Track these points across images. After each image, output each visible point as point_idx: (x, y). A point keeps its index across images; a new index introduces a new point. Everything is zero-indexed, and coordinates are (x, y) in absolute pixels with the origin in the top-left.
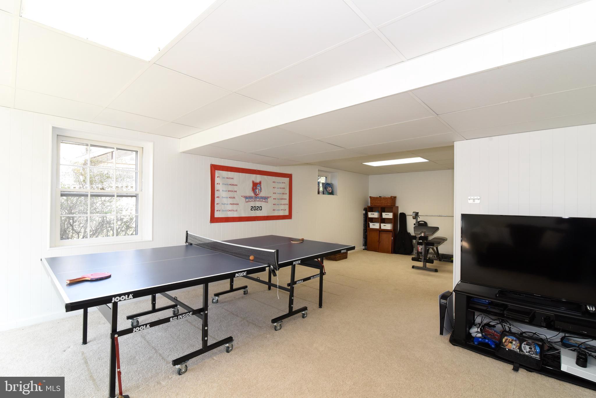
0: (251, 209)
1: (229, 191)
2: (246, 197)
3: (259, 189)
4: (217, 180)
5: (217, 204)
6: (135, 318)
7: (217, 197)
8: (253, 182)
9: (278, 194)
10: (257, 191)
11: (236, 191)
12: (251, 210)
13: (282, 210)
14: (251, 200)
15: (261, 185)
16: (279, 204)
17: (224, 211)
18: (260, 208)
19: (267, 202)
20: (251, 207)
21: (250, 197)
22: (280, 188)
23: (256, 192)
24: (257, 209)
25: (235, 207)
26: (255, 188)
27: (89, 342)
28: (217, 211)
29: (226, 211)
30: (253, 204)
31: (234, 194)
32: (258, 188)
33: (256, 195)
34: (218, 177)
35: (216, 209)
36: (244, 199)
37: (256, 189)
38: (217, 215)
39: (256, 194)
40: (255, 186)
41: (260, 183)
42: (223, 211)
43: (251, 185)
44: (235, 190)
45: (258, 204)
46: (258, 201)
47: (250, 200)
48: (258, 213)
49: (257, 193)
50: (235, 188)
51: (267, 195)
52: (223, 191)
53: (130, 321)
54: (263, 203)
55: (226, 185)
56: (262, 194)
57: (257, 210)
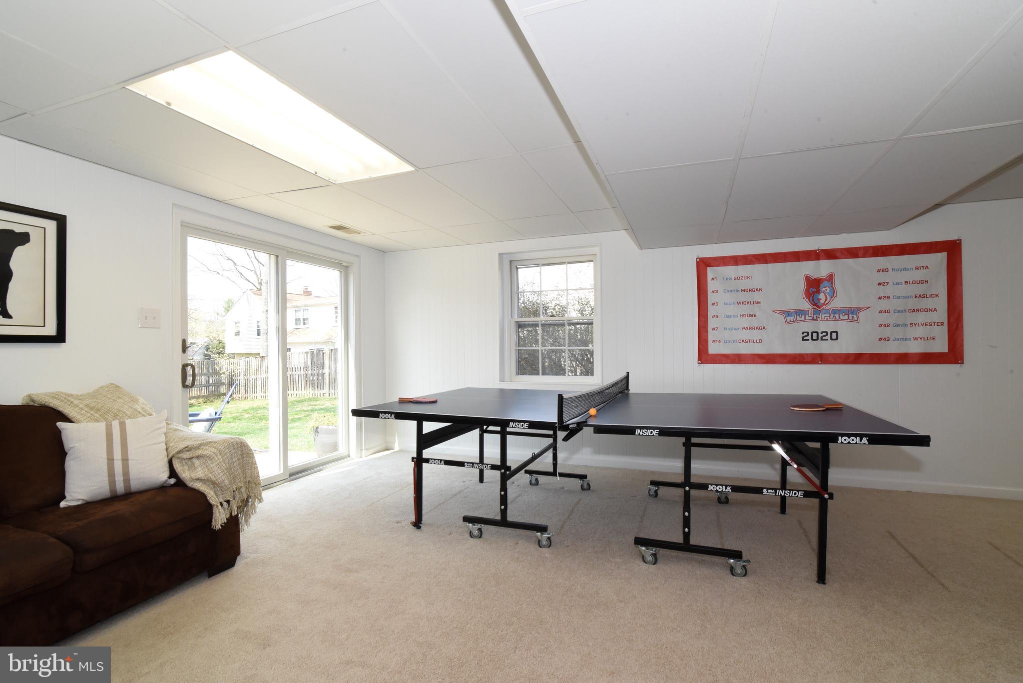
0: (803, 337)
1: (739, 303)
2: (787, 313)
3: (828, 291)
4: (711, 285)
5: (714, 329)
6: (534, 475)
7: (713, 317)
8: (808, 279)
9: (899, 297)
10: (822, 296)
11: (758, 303)
12: (803, 340)
13: (915, 339)
14: (803, 318)
15: (832, 283)
16: (906, 325)
17: (729, 342)
18: (834, 336)
19: (858, 321)
20: (803, 333)
21: (800, 313)
22: (906, 283)
23: (819, 300)
24: (822, 337)
25: (756, 335)
26: (812, 290)
27: (485, 482)
28: (714, 341)
29: (735, 342)
30: (809, 327)
31: (755, 309)
32: (823, 290)
33: (819, 307)
34: (713, 279)
35: (711, 338)
36: (782, 317)
37: (818, 292)
38: (713, 349)
39: (820, 305)
40: (813, 286)
41: (831, 278)
42: (726, 341)
43: (802, 286)
44: (757, 300)
45: (824, 326)
46: (825, 319)
47: (799, 318)
48: (826, 347)
49: (822, 301)
50: (756, 296)
51: (854, 304)
52: (725, 304)
53: (528, 475)
54: (839, 323)
55: (731, 291)
56: (839, 302)
57: (822, 339)
